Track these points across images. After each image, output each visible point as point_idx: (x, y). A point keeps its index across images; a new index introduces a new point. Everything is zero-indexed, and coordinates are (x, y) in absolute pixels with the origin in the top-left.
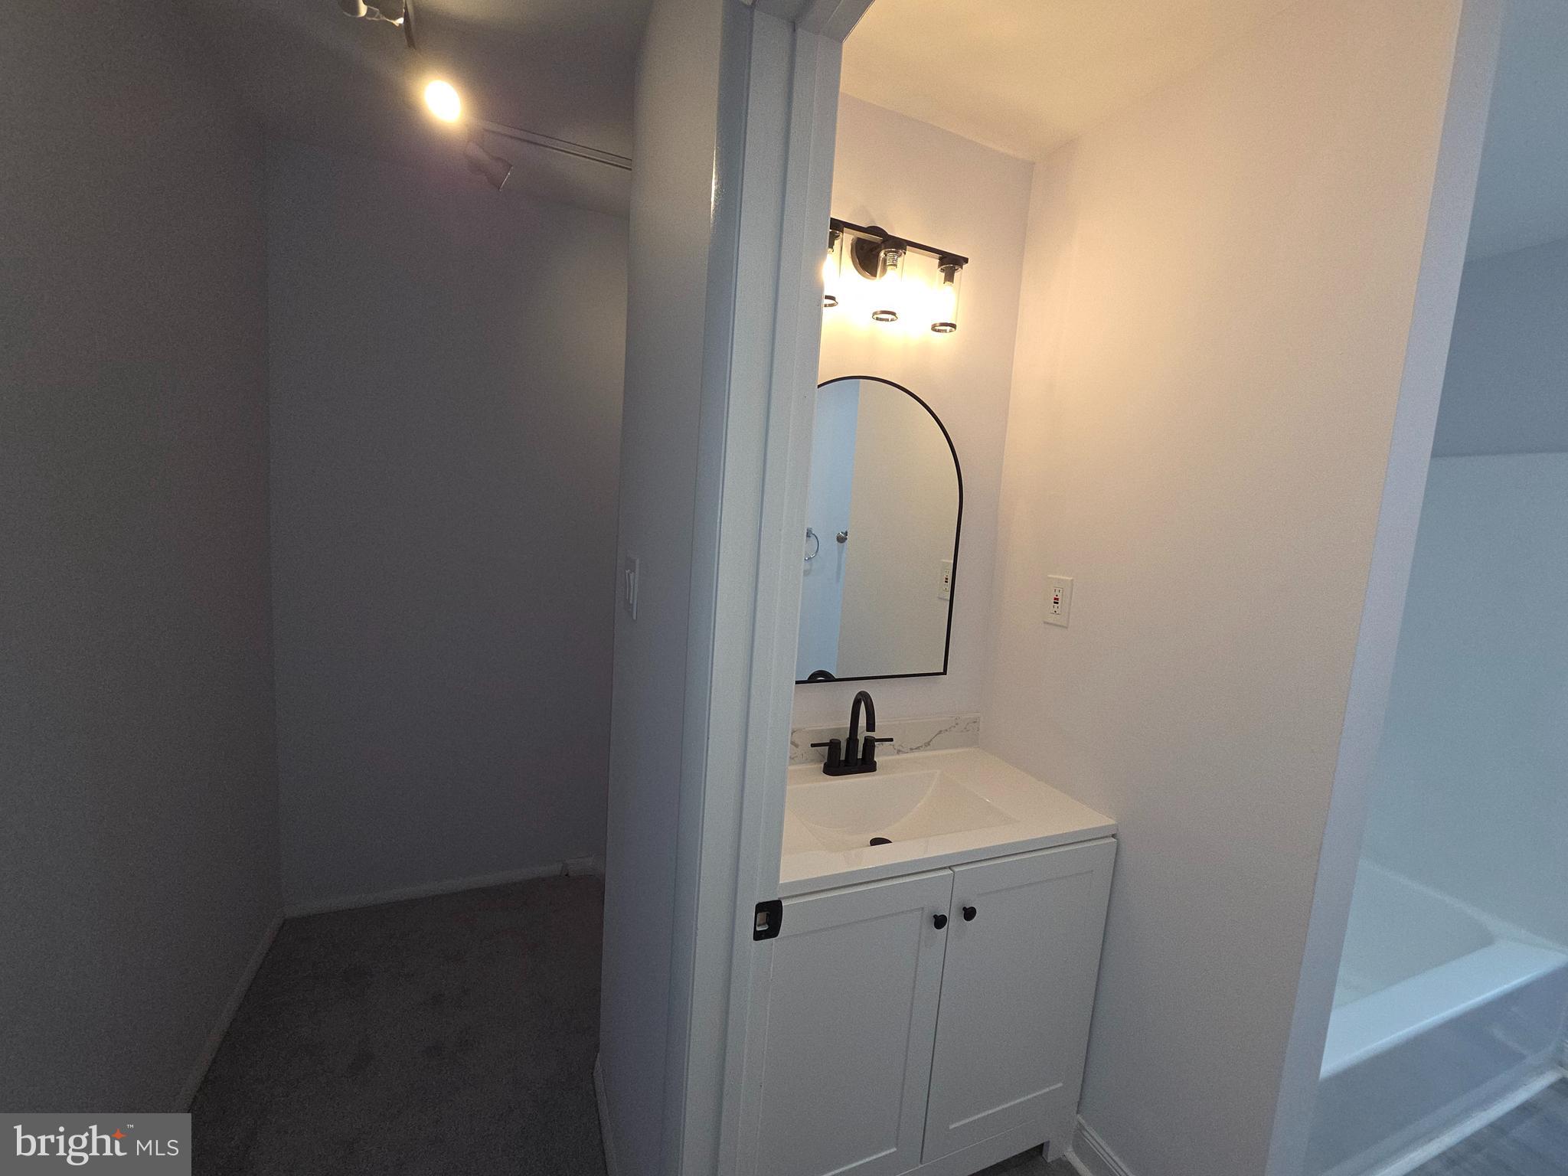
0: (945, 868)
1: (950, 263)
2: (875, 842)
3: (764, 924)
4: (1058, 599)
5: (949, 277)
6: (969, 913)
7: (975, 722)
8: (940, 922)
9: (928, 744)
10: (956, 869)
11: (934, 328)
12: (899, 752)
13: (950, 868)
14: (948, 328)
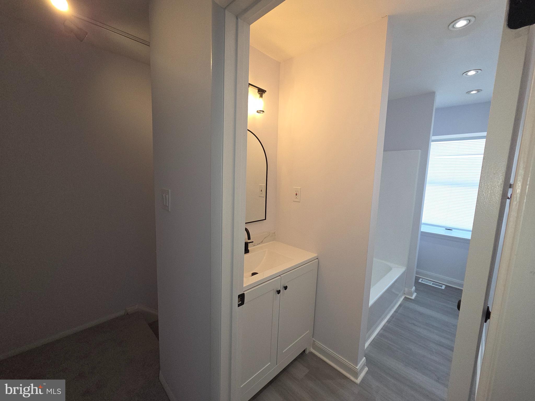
0: (278, 276)
1: (261, 92)
2: (254, 274)
3: (240, 301)
4: (297, 194)
5: (261, 96)
6: (286, 288)
7: (274, 233)
8: (279, 292)
9: (262, 242)
10: (281, 276)
11: (257, 112)
12: (254, 245)
13: (279, 276)
14: (262, 112)
